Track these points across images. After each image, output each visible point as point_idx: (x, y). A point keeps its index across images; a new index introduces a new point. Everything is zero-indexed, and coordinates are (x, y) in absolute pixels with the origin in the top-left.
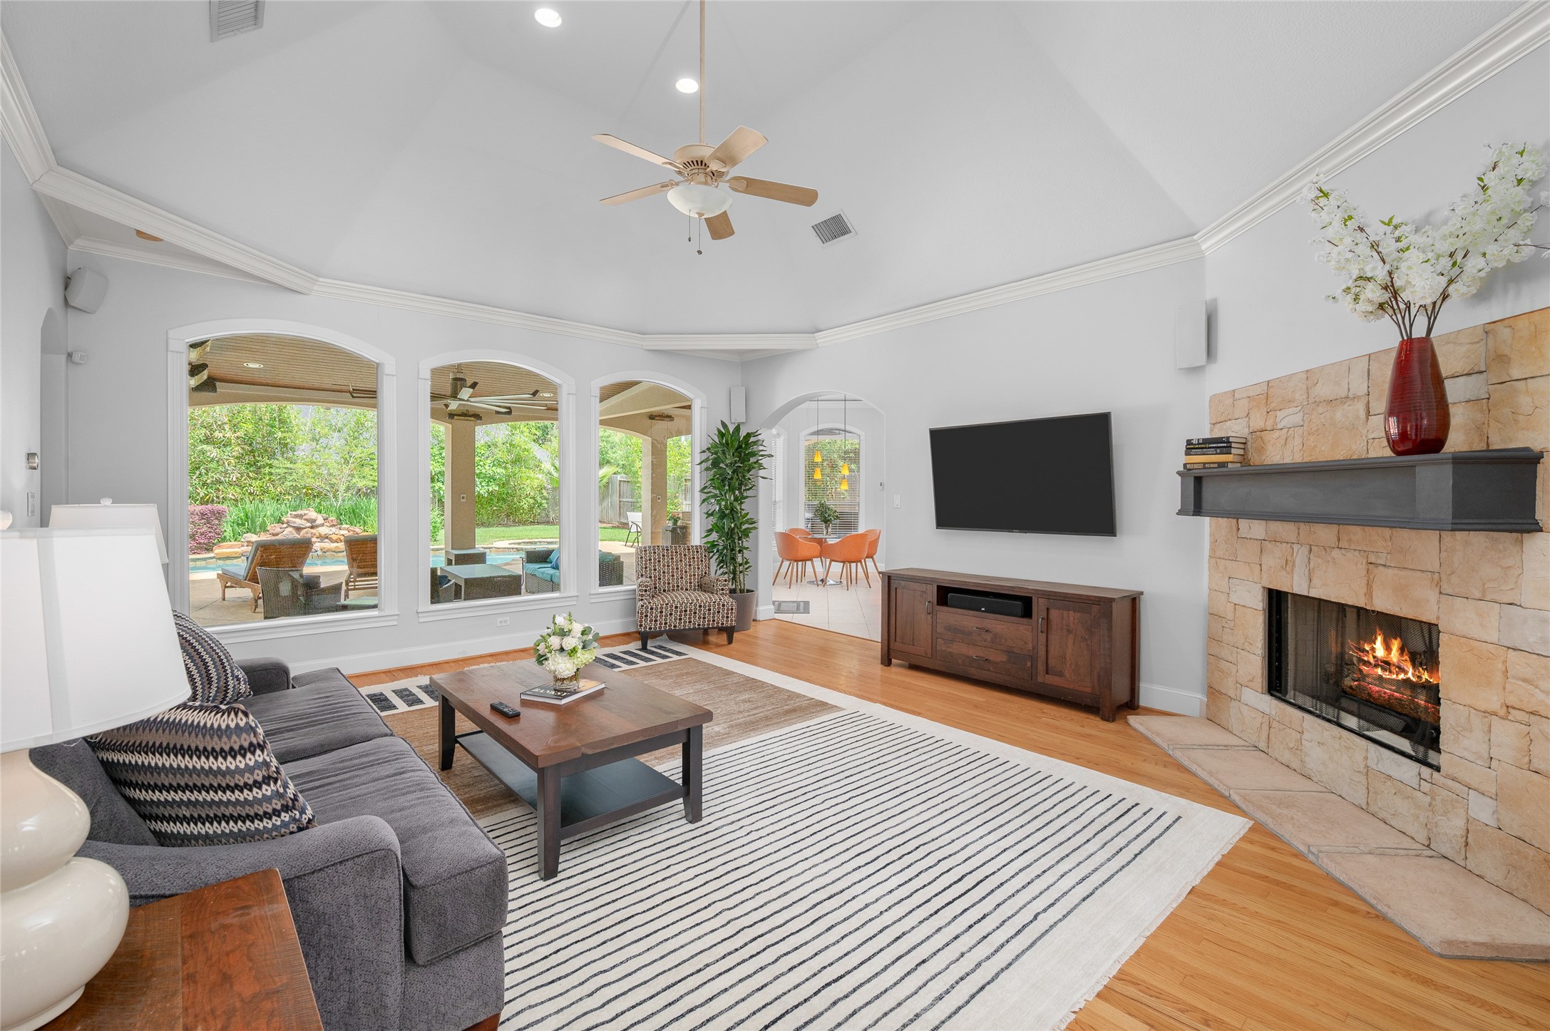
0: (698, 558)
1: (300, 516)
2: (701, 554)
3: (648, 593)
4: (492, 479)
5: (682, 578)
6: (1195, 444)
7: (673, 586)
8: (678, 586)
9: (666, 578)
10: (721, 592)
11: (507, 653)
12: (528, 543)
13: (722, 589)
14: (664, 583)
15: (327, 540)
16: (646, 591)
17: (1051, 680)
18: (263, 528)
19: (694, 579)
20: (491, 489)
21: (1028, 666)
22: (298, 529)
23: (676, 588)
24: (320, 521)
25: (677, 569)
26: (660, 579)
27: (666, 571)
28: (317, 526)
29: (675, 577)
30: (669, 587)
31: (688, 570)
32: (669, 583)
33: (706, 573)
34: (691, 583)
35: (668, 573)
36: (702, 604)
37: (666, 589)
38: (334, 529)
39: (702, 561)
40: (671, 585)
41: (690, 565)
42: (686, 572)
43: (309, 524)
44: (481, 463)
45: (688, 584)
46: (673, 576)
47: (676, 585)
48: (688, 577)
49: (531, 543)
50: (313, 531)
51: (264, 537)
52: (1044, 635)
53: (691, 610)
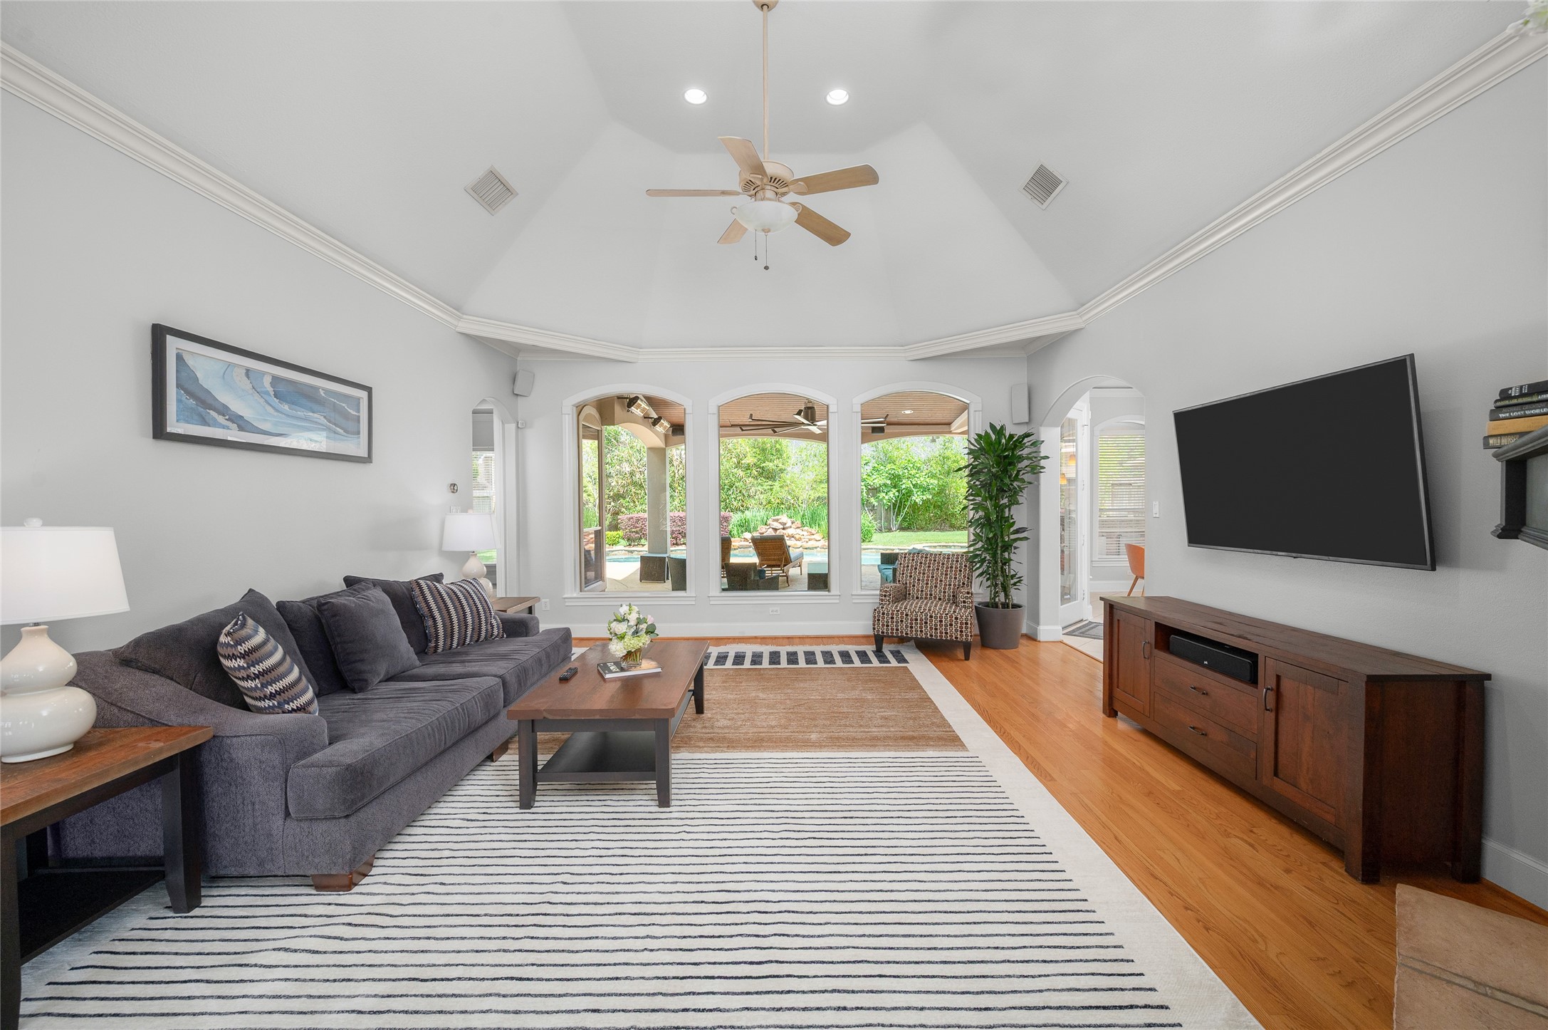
0: (956, 568)
1: (777, 520)
2: (961, 564)
3: (888, 598)
4: (925, 489)
5: (936, 587)
6: (1515, 397)
7: (926, 594)
8: (931, 595)
9: (920, 585)
10: (963, 604)
11: (775, 638)
12: (943, 546)
13: (964, 602)
14: (918, 590)
15: (793, 539)
16: (885, 596)
17: (1279, 785)
18: (755, 529)
19: (950, 589)
20: (925, 498)
21: (1252, 756)
22: (775, 530)
23: (929, 596)
24: (789, 524)
25: (933, 577)
26: (914, 586)
27: (921, 578)
28: (787, 528)
29: (929, 585)
30: (922, 595)
31: (943, 579)
32: (922, 591)
33: (964, 584)
34: (945, 592)
35: (923, 581)
36: (934, 615)
37: (919, 596)
38: (798, 530)
39: (960, 571)
40: (924, 593)
41: (946, 575)
42: (941, 581)
43: (782, 527)
44: (917, 475)
45: (942, 594)
46: (927, 584)
47: (929, 593)
48: (943, 586)
49: (946, 546)
50: (783, 531)
51: (756, 534)
52: (1273, 715)
53: (921, 620)
